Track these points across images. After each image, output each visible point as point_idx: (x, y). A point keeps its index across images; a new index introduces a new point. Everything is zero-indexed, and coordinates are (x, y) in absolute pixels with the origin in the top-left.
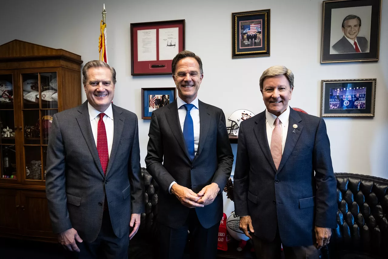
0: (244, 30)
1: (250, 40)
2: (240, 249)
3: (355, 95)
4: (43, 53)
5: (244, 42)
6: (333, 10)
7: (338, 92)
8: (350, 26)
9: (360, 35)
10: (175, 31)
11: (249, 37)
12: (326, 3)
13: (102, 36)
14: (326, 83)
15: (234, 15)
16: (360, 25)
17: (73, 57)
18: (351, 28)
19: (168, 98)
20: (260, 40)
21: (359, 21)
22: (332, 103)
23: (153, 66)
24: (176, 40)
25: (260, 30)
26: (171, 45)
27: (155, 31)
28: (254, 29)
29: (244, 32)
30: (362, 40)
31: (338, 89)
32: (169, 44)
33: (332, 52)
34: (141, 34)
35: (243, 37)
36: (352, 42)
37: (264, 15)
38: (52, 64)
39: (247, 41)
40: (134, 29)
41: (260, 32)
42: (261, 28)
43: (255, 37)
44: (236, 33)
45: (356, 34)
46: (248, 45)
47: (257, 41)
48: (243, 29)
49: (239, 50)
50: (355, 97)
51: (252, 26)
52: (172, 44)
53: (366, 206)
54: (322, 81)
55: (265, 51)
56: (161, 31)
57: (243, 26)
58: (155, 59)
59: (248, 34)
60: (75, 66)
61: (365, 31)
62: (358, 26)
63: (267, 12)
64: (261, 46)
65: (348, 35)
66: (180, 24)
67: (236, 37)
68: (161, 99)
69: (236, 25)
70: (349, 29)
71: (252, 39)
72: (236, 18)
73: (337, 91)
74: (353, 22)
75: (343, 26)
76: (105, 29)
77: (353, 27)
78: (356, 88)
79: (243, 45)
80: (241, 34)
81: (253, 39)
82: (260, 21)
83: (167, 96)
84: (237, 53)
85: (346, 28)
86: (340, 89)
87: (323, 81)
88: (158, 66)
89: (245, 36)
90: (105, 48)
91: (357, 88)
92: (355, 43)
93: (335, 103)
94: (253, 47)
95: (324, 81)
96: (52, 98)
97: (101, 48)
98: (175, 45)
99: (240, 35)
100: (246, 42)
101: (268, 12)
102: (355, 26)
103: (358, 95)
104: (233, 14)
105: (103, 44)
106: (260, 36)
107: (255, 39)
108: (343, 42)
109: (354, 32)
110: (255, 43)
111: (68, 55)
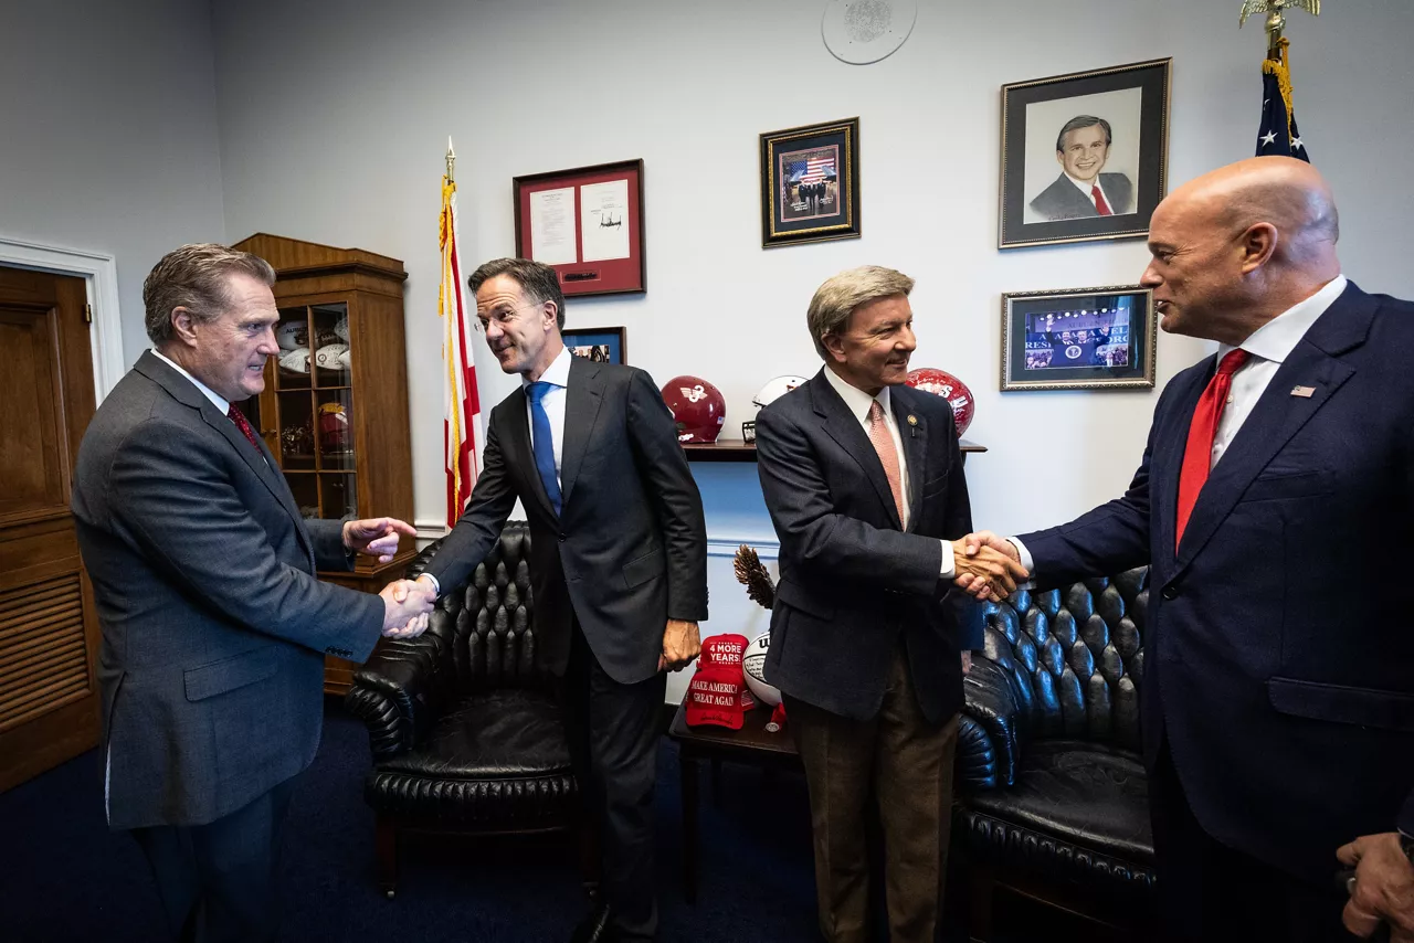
0: (792, 175)
1: (808, 199)
2: (773, 728)
4: (315, 261)
5: (793, 205)
6: (1029, 107)
7: (1050, 323)
8: (1078, 147)
9: (1109, 168)
10: (619, 189)
11: (806, 193)
12: (1009, 90)
13: (445, 213)
14: (1014, 302)
15: (764, 139)
16: (1109, 142)
17: (383, 264)
18: (1084, 154)
19: (607, 353)
20: (835, 199)
21: (1104, 132)
22: (1031, 352)
23: (568, 278)
24: (622, 212)
25: (834, 174)
26: (610, 224)
27: (570, 191)
28: (817, 170)
29: (793, 180)
30: (1114, 182)
31: (1050, 316)
32: (606, 222)
33: (1031, 217)
34: (538, 200)
35: (788, 192)
36: (1086, 189)
37: (843, 132)
38: (336, 283)
39: (800, 203)
40: (523, 191)
41: (832, 179)
42: (835, 166)
43: (821, 190)
44: (771, 183)
45: (1097, 166)
46: (803, 213)
47: (826, 200)
48: (790, 171)
49: (780, 227)
50: (1098, 334)
51: (813, 163)
52: (613, 221)
53: (1128, 626)
54: (1003, 295)
55: (847, 226)
56: (586, 190)
57: (790, 164)
58: (573, 260)
59: (803, 183)
60: (390, 287)
61: (1125, 158)
62: (1104, 146)
63: (851, 125)
64: (838, 214)
65: (1074, 169)
66: (631, 170)
67: (772, 192)
68: (590, 355)
69: (771, 163)
70: (1076, 154)
71: (812, 197)
72: (771, 147)
73: (1046, 320)
74: (1089, 135)
75: (1060, 148)
76: (454, 194)
77: (1088, 147)
78: (1100, 311)
79: (790, 212)
80: (785, 185)
81: (817, 197)
82: (833, 150)
83: (602, 348)
84: (774, 234)
85: (1068, 151)
86: (1055, 316)
87: (1005, 296)
88: (580, 277)
89: (795, 191)
90: (453, 240)
91: (1104, 310)
92: (1095, 192)
93: (1040, 352)
94: (816, 216)
95: (1010, 296)
96: (341, 363)
97: (444, 240)
98: (620, 223)
99: (782, 189)
100: (798, 206)
101: (854, 124)
102: (1095, 145)
103: (1106, 330)
104: (762, 136)
105: (449, 232)
106: (835, 187)
107: (821, 196)
108: (1061, 190)
109: (1091, 160)
110: (821, 205)
111: (372, 262)
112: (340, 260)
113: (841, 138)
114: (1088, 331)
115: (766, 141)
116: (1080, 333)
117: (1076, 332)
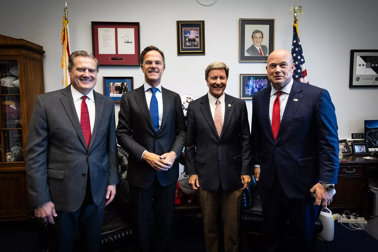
0: (186, 35)
1: (191, 42)
2: (190, 201)
3: (261, 85)
5: (186, 43)
6: (245, 25)
8: (256, 38)
9: (263, 44)
10: (131, 31)
11: (190, 40)
12: (241, 20)
13: (64, 30)
14: (243, 76)
15: (178, 22)
16: (263, 37)
17: (34, 47)
18: (258, 39)
19: (126, 85)
20: (198, 43)
21: (262, 35)
22: (247, 90)
23: (113, 59)
24: (132, 39)
25: (198, 36)
26: (128, 42)
27: (114, 29)
28: (193, 34)
29: (186, 36)
30: (264, 47)
32: (126, 41)
33: (246, 54)
34: (101, 31)
35: (185, 40)
36: (258, 48)
37: (200, 24)
39: (188, 43)
40: (95, 27)
41: (197, 37)
42: (198, 34)
43: (194, 40)
44: (180, 36)
45: (260, 43)
46: (189, 46)
47: (196, 43)
48: (186, 33)
49: (183, 49)
50: (261, 86)
51: (192, 32)
52: (129, 41)
54: (240, 74)
55: (201, 51)
56: (119, 30)
57: (186, 31)
58: (115, 53)
59: (189, 37)
60: (37, 56)
61: (266, 42)
62: (262, 38)
63: (203, 23)
64: (199, 47)
65: (256, 43)
66: (136, 25)
67: (180, 39)
68: (121, 86)
69: (180, 30)
70: (256, 39)
71: (192, 42)
72: (180, 25)
73: (250, 81)
74: (258, 35)
75: (252, 37)
76: (68, 24)
77: (258, 38)
78: (261, 80)
79: (186, 46)
80: (184, 37)
81: (193, 42)
82: (198, 29)
83: (125, 84)
84: (181, 52)
85: (254, 38)
86: (252, 81)
87: (241, 75)
88: (117, 59)
89: (187, 39)
90: (68, 41)
91: (262, 80)
92: (260, 49)
94: (193, 48)
95: (242, 75)
97: (64, 40)
98: (131, 42)
99: (183, 38)
100: (188, 44)
101: (203, 22)
102: (260, 38)
103: (263, 85)
104: (177, 21)
105: (66, 38)
106: (198, 40)
107: (194, 42)
108: (253, 48)
109: (259, 41)
110: (194, 44)
111: (29, 45)
112: (14, 43)
113: (199, 25)
114: (259, 85)
115: (179, 23)
116: (257, 85)
117: (256, 85)
